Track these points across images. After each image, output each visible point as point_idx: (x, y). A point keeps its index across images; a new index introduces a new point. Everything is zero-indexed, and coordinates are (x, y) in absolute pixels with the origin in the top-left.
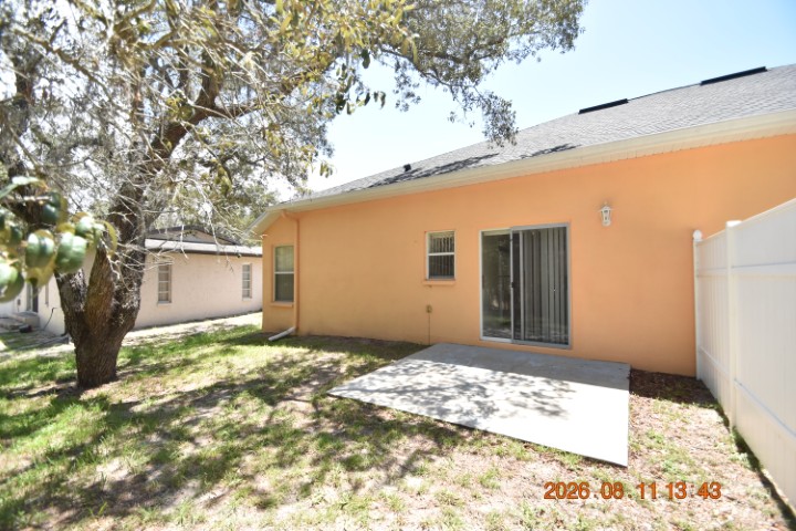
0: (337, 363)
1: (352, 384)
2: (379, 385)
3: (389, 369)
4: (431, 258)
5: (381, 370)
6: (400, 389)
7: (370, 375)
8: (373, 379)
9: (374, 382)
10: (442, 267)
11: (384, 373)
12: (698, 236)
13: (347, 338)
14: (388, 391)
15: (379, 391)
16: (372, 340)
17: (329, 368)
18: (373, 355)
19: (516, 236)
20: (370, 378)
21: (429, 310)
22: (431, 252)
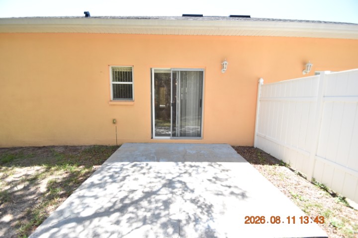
0: (33, 181)
1: (61, 213)
2: (95, 206)
3: (95, 178)
4: (113, 85)
5: (88, 181)
6: (119, 205)
7: (78, 192)
8: (83, 197)
9: (86, 201)
10: (123, 92)
11: (93, 185)
12: (262, 81)
13: (40, 148)
14: (107, 212)
15: (97, 215)
16: (66, 147)
17: (25, 188)
18: (72, 164)
19: (175, 74)
20: (79, 197)
21: (114, 122)
22: (113, 81)
